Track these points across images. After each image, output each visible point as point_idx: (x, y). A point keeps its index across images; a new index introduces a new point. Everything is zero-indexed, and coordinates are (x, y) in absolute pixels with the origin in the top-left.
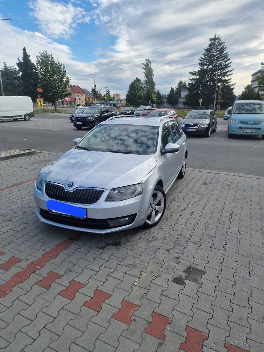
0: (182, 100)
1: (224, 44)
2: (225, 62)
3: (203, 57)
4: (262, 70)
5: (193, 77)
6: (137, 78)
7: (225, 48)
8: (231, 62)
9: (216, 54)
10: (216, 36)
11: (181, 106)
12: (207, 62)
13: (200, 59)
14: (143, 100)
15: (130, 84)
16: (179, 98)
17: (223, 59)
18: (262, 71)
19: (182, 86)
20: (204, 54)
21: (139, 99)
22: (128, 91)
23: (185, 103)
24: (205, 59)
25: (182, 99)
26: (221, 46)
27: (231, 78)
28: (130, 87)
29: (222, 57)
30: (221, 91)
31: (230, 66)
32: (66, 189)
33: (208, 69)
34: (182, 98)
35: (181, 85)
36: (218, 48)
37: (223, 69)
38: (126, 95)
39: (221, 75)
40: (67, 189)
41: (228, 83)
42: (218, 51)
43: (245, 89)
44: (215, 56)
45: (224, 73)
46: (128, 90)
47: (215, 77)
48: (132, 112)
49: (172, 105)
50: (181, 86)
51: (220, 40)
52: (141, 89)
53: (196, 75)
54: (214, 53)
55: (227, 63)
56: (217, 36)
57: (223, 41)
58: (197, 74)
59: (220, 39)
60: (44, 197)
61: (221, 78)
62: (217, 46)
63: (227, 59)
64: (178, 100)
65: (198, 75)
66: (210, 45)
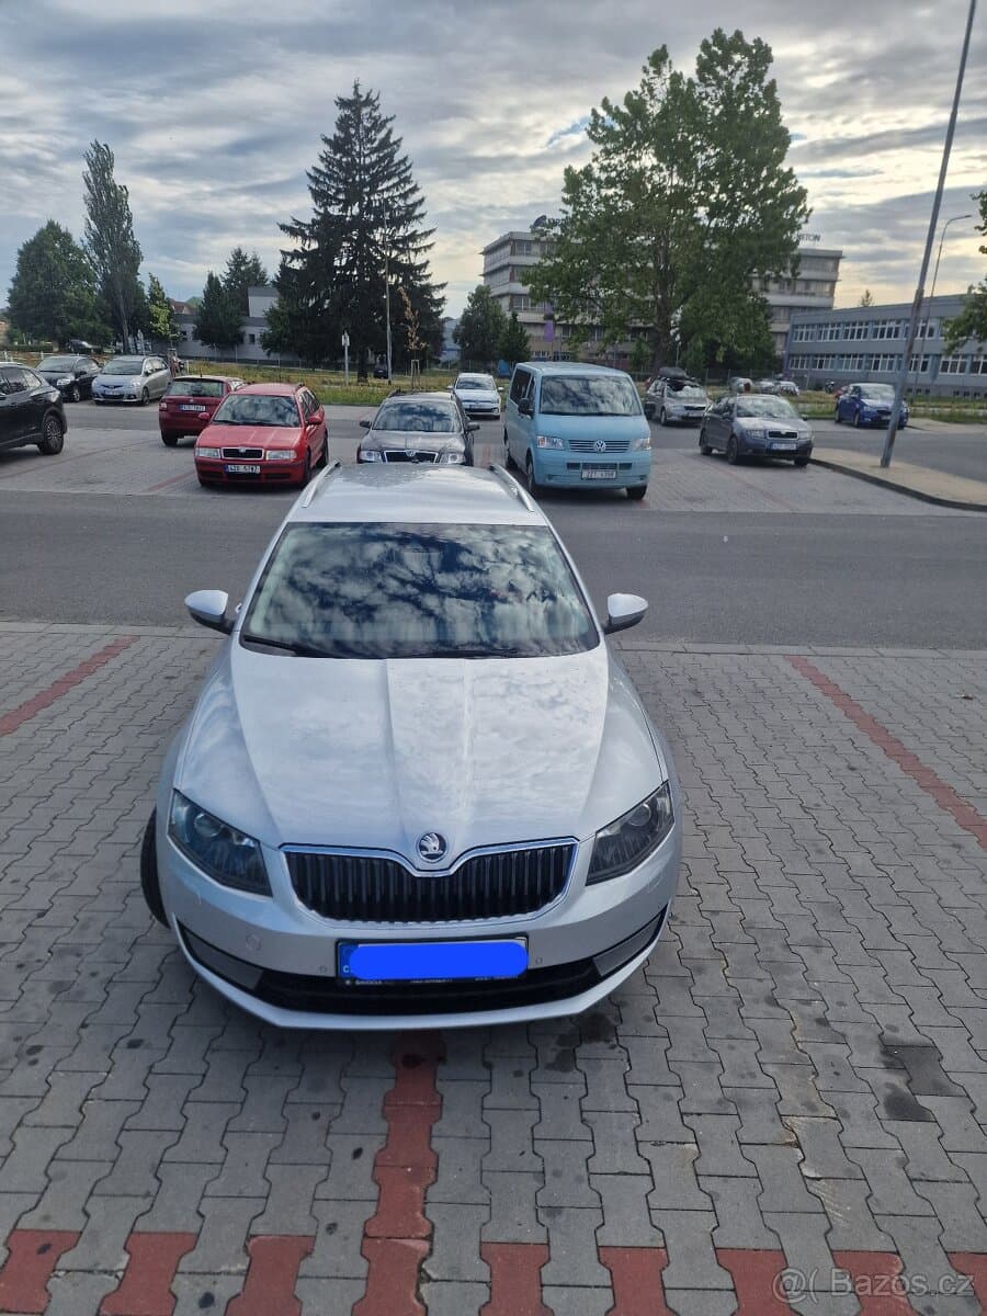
0: (257, 331)
1: (389, 125)
2: (404, 196)
3: (322, 167)
4: (515, 237)
5: (295, 244)
6: (52, 227)
7: (395, 143)
8: (423, 200)
9: (368, 161)
10: (360, 93)
11: (256, 352)
12: (338, 191)
13: (312, 173)
14: (92, 318)
15: (21, 248)
16: (244, 319)
17: (394, 185)
18: (514, 241)
19: (245, 273)
20: (324, 156)
21: (72, 318)
22: (14, 275)
23: (270, 344)
24: (330, 177)
25: (252, 325)
26: (382, 134)
27: (428, 262)
28: (20, 261)
29: (389, 177)
30: (413, 310)
31: (422, 215)
32: (419, 870)
33: (348, 219)
34: (256, 322)
35: (243, 268)
36: (372, 142)
37: (397, 222)
38: (8, 295)
39: (394, 244)
40: (419, 867)
41: (420, 279)
42: (373, 151)
43: (470, 300)
44: (366, 169)
45: (405, 240)
46: (14, 272)
47: (377, 251)
48: (83, 381)
49: (221, 348)
50: (243, 273)
51: (376, 109)
52: (79, 272)
53: (305, 238)
54: (360, 158)
55: (410, 201)
56: (363, 92)
57: (383, 113)
58: (307, 232)
59: (376, 104)
60: (299, 919)
61: (396, 257)
62: (368, 130)
63: (408, 187)
64: (242, 329)
65: (315, 236)
66: (343, 124)
